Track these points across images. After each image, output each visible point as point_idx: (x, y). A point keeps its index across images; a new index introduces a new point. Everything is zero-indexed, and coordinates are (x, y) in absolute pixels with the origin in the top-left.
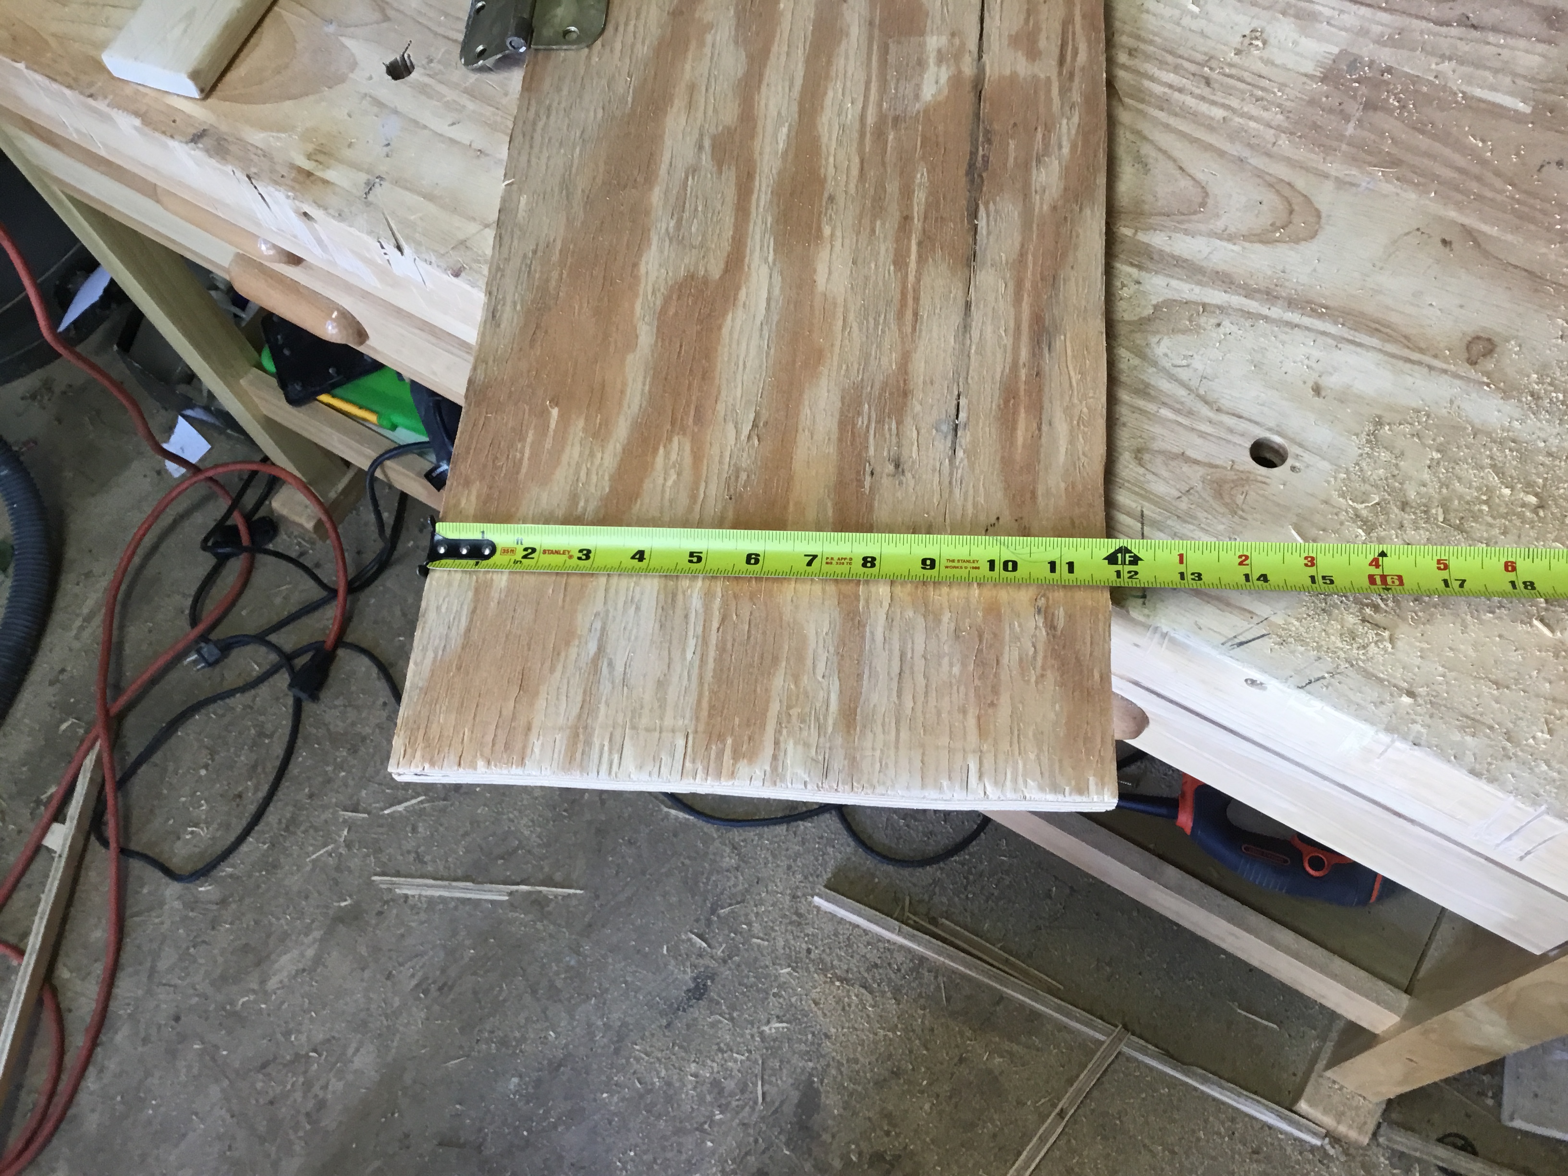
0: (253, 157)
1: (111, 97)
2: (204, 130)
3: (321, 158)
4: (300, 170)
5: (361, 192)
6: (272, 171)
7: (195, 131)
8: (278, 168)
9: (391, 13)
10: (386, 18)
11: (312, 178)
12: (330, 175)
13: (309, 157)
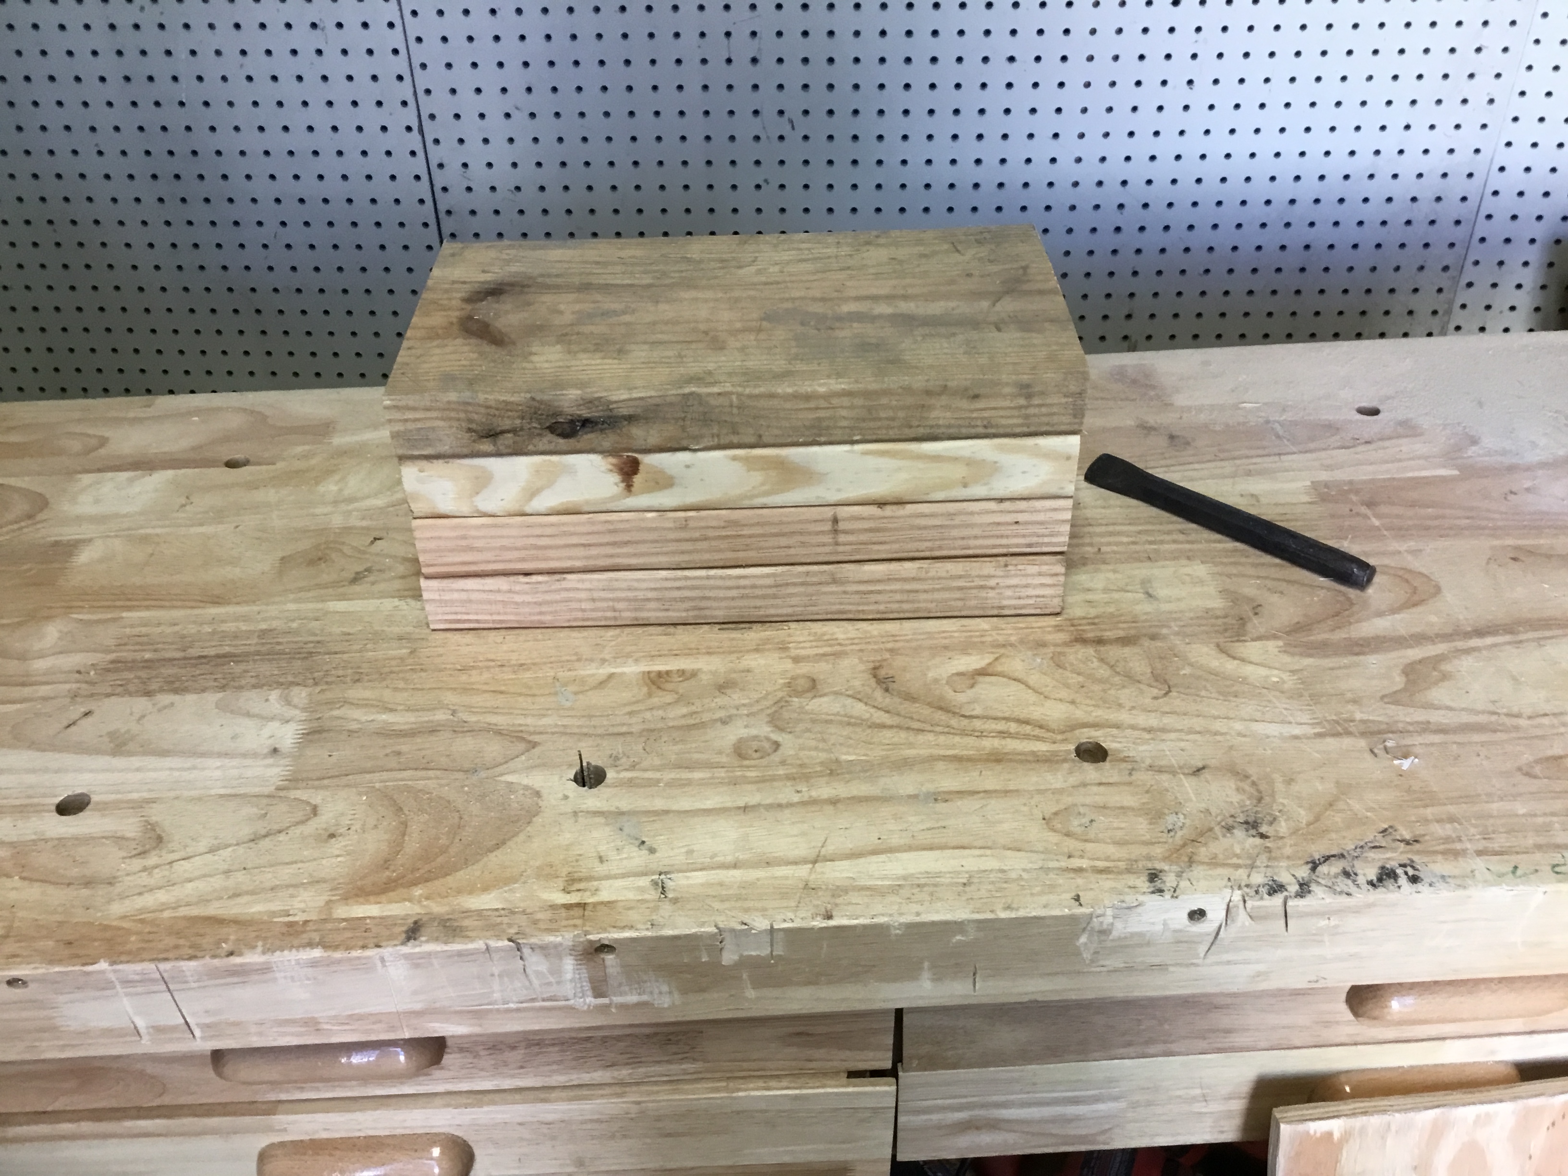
0: (499, 920)
1: (260, 944)
2: (416, 923)
3: (577, 886)
4: (568, 907)
5: (653, 895)
6: (535, 922)
7: (404, 928)
8: (539, 916)
9: (536, 738)
10: (534, 745)
11: (589, 908)
12: (605, 896)
13: (566, 891)
